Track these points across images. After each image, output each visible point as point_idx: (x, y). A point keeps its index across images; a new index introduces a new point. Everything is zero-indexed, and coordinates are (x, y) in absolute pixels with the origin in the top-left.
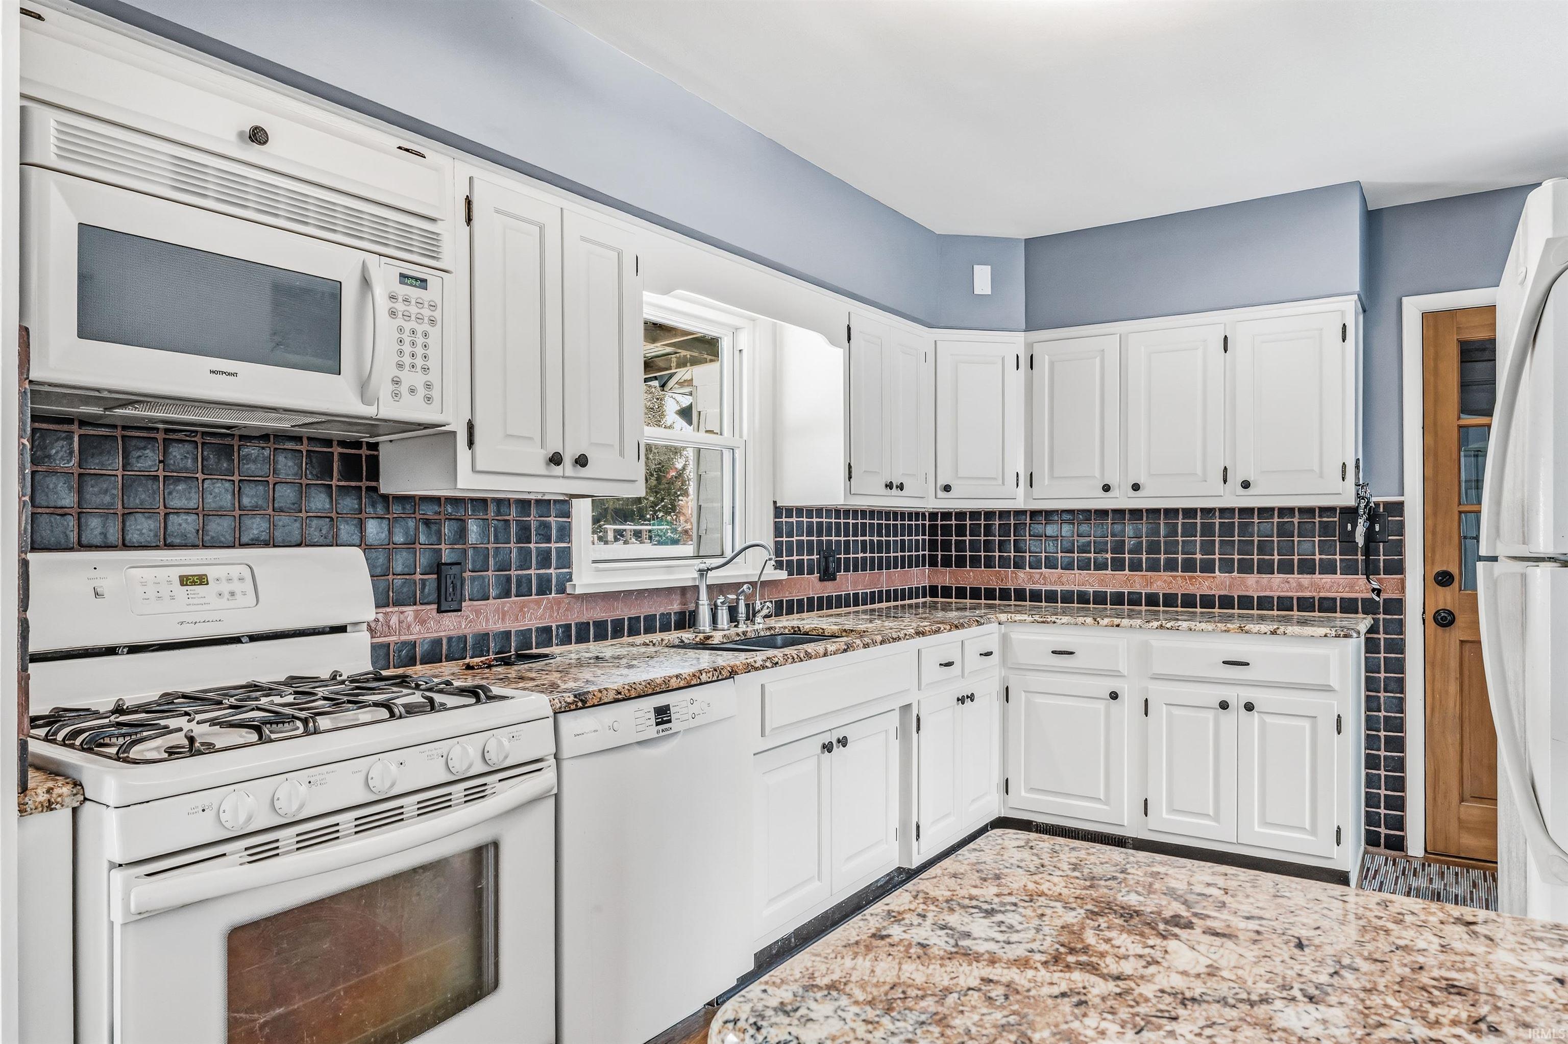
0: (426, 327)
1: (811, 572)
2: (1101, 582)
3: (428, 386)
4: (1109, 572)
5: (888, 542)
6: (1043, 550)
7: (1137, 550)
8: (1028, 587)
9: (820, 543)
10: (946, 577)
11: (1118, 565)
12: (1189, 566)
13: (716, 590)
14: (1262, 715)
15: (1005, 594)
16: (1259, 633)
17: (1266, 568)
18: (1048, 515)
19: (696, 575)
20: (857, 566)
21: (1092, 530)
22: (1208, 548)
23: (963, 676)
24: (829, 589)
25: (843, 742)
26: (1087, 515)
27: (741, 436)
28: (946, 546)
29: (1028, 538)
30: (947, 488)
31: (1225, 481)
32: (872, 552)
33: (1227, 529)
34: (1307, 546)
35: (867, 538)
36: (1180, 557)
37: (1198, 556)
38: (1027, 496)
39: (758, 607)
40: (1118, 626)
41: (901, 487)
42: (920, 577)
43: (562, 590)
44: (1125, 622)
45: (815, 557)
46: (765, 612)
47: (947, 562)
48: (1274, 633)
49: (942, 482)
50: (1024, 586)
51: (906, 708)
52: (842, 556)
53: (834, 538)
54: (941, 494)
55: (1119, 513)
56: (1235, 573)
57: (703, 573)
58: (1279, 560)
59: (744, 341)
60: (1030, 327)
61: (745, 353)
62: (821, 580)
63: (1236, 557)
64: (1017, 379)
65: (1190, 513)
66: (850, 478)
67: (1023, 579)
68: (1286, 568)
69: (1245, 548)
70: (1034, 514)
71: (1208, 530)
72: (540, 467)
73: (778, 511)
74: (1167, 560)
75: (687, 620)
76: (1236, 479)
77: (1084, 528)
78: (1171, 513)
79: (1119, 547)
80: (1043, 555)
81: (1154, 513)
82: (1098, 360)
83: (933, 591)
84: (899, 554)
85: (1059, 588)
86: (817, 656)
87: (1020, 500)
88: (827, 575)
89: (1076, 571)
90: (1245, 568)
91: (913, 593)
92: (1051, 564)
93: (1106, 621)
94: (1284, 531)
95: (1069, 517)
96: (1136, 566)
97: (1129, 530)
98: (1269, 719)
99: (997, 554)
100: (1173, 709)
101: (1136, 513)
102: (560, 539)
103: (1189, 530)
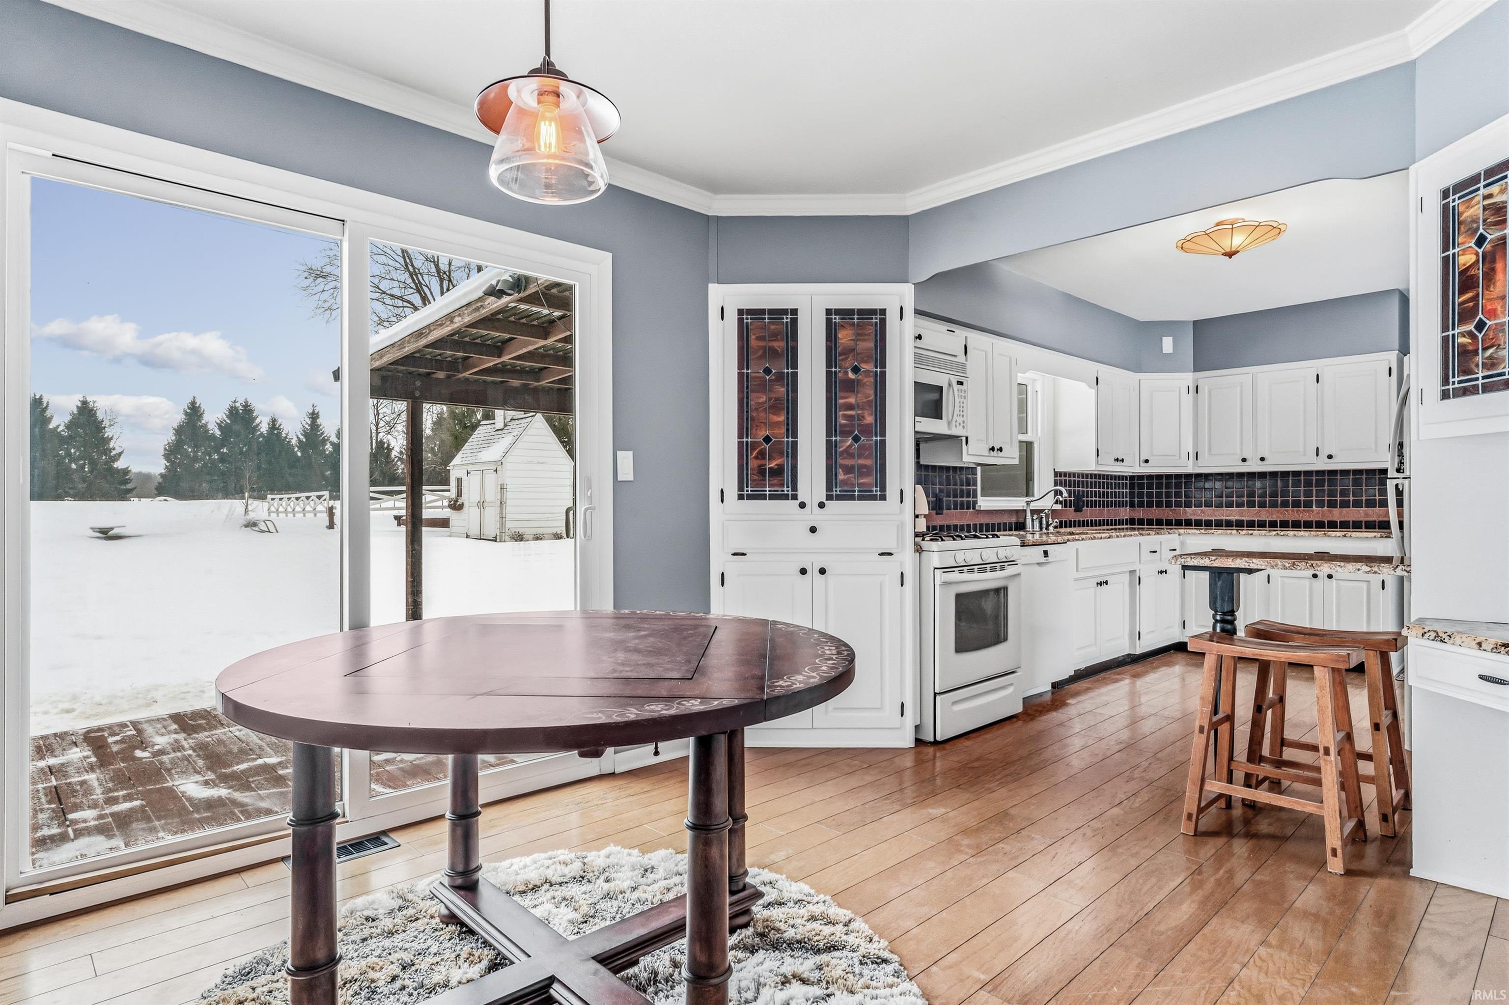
0: (963, 400)
1: (1070, 507)
2: (1241, 514)
3: (964, 422)
4: (1245, 508)
5: (1108, 492)
6: (1204, 497)
7: (1263, 495)
8: (1193, 518)
9: (1074, 491)
10: (1140, 513)
11: (1251, 504)
12: (1297, 504)
13: (1033, 512)
14: (1339, 582)
15: (1179, 523)
16: (1335, 536)
17: (1345, 504)
18: (1207, 477)
19: (1025, 504)
20: (1093, 504)
21: (1235, 484)
22: (1308, 494)
23: (1161, 560)
24: (1079, 517)
25: (1106, 583)
26: (1230, 476)
27: (1037, 435)
28: (1141, 495)
29: (1193, 490)
30: (1147, 461)
31: (1317, 455)
32: (1100, 497)
33: (1320, 483)
34: (1371, 492)
35: (1097, 490)
36: (1290, 499)
37: (1302, 498)
38: (1194, 465)
39: (1051, 522)
40: (1252, 534)
41: (1123, 460)
42: (1125, 513)
43: (974, 508)
44: (1255, 532)
45: (1072, 499)
46: (1054, 524)
47: (1141, 505)
48: (1345, 536)
49: (1143, 458)
50: (1190, 517)
51: (1132, 572)
52: (1085, 499)
53: (1081, 489)
54: (1143, 464)
55: (1252, 475)
56: (1326, 508)
57: (1028, 503)
58: (1353, 500)
59: (1039, 387)
60: (1197, 368)
61: (1039, 393)
62: (1076, 511)
63: (1326, 498)
64: (1188, 400)
65: (1297, 474)
66: (1098, 456)
67: (1192, 513)
68: (1357, 504)
69: (1332, 493)
70: (1198, 476)
71: (1308, 483)
72: (986, 453)
73: (1056, 474)
74: (1282, 501)
75: (1020, 526)
76: (1324, 454)
77: (1230, 484)
78: (1285, 474)
79: (1251, 494)
80: (1203, 499)
81: (1274, 475)
82: (1238, 389)
83: (1132, 521)
84: (1114, 499)
85: (1213, 519)
86: (1098, 538)
87: (1190, 468)
88: (1078, 509)
89: (1224, 508)
90: (1332, 504)
91: (1121, 522)
92: (1208, 504)
93: (1244, 532)
94: (1356, 483)
95: (1220, 477)
96: (1262, 505)
97: (1258, 484)
98: (1342, 583)
99: (1174, 499)
100: (1285, 579)
101: (1262, 475)
102: (973, 485)
103: (1297, 484)
